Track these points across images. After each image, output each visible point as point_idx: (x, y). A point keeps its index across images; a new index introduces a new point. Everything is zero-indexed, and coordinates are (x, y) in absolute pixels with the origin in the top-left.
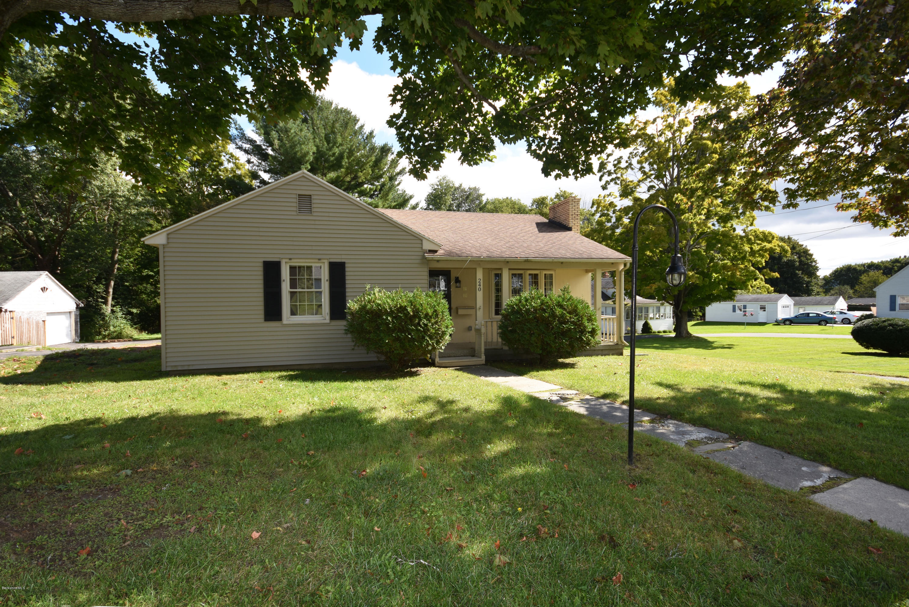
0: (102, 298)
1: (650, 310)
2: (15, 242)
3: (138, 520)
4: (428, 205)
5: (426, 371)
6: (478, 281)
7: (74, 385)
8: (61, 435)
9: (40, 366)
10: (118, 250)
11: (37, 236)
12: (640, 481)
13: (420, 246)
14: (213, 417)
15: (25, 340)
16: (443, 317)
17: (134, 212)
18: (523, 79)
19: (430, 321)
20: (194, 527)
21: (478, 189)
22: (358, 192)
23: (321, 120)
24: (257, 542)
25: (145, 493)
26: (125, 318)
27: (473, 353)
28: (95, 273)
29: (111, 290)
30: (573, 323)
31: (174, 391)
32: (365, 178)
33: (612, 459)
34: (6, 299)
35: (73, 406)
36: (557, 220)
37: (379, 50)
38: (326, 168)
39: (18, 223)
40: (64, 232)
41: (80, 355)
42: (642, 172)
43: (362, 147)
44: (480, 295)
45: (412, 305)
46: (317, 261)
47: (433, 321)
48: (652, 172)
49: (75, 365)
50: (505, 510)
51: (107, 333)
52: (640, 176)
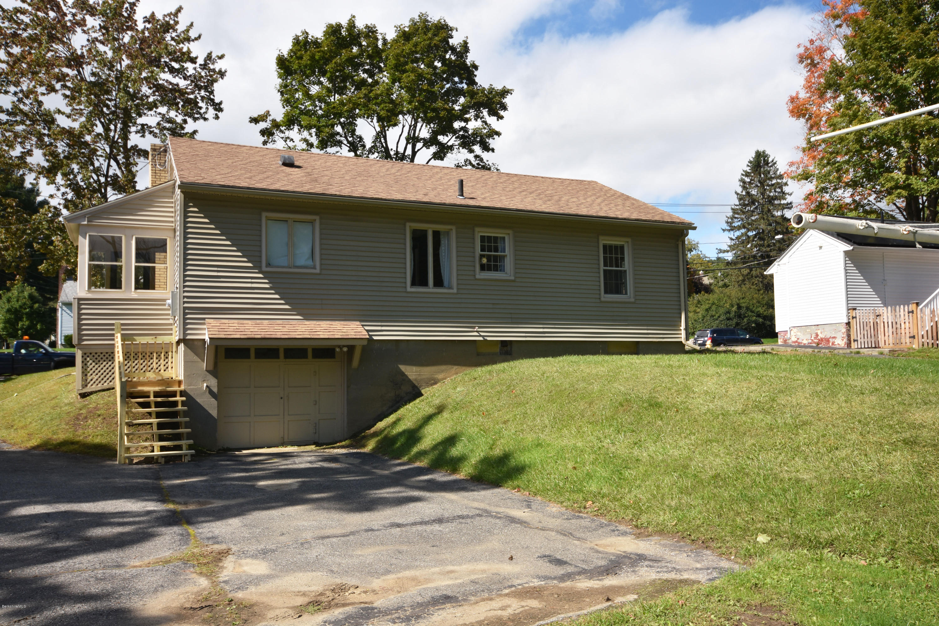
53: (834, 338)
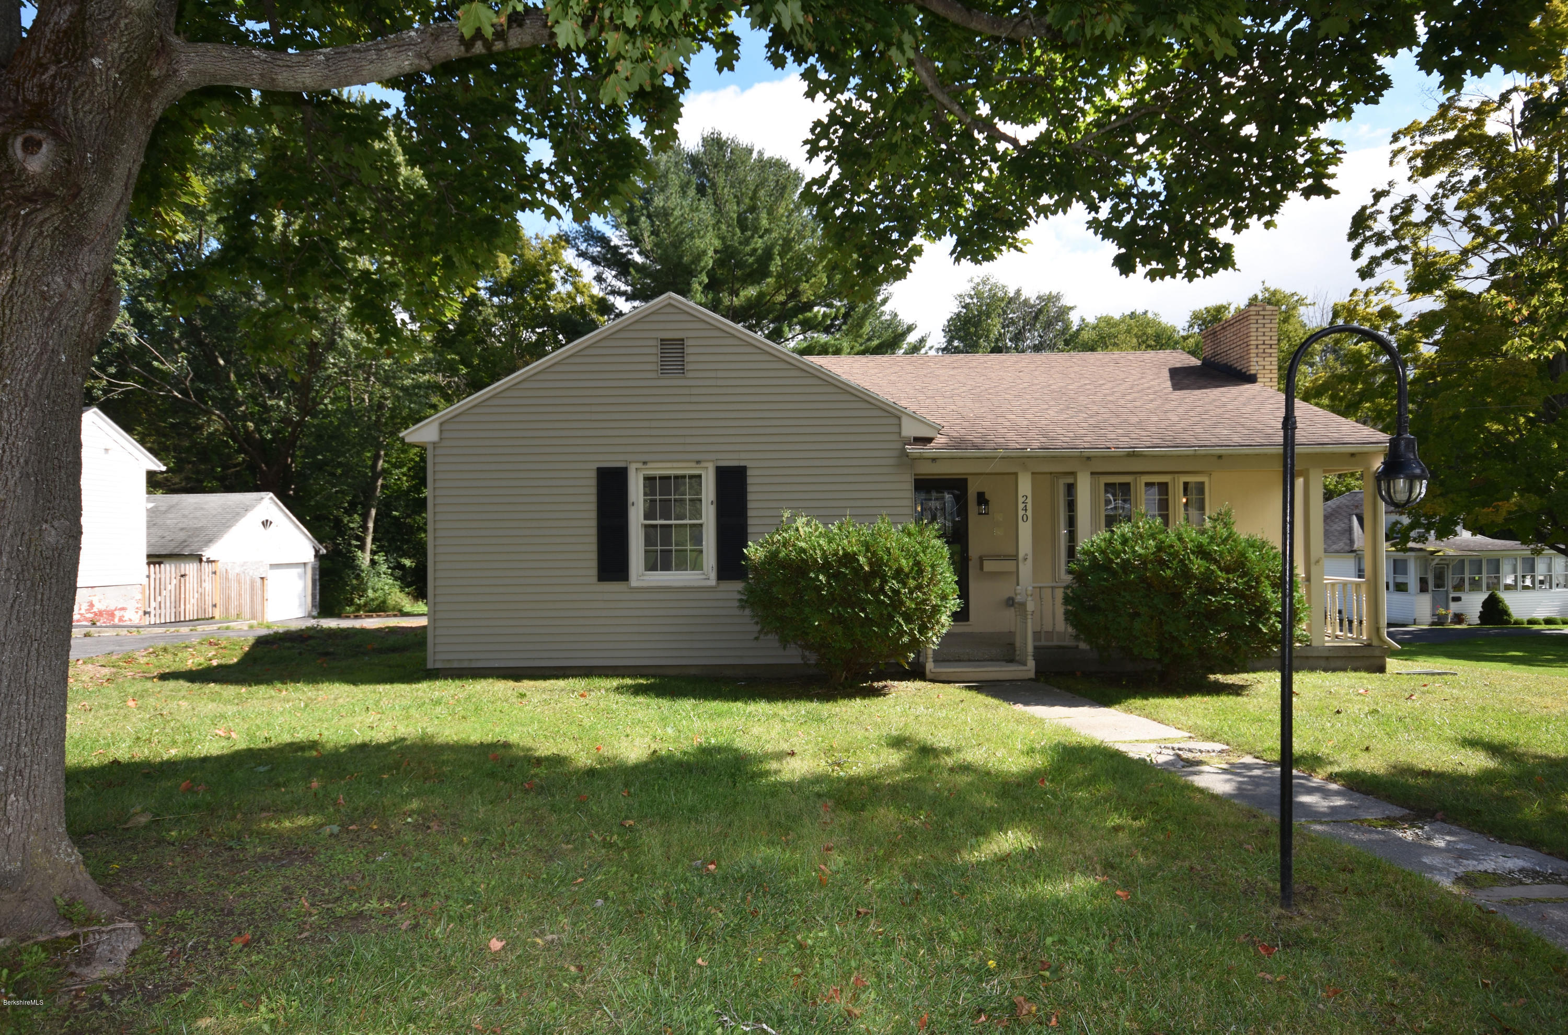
0: (358, 538)
1: (1506, 567)
2: (227, 442)
3: (328, 902)
4: (950, 342)
5: (903, 689)
6: (1021, 500)
7: (291, 686)
8: (253, 765)
9: (247, 655)
10: (382, 453)
11: (260, 432)
12: (1294, 942)
13: (896, 429)
14: (485, 749)
15: (233, 612)
16: (933, 574)
17: (408, 382)
18: (1084, 74)
19: (905, 585)
20: (408, 922)
21: (1058, 297)
22: (801, 323)
23: (732, 186)
24: (496, 957)
25: (350, 862)
26: (392, 575)
27: (1010, 654)
28: (347, 495)
29: (371, 525)
30: (1236, 593)
31: (438, 702)
32: (815, 295)
33: (1245, 893)
34: (209, 541)
35: (281, 720)
36: (1220, 359)
37: (778, 62)
38: (737, 279)
39: (232, 409)
40: (301, 423)
41: (310, 637)
42: (1471, 230)
43: (808, 232)
44: (1025, 531)
45: (867, 550)
46: (694, 465)
47: (912, 583)
48: (1501, 227)
49: (300, 654)
50: (962, 961)
51: (362, 601)
52: (1465, 238)
53: (123, 609)
